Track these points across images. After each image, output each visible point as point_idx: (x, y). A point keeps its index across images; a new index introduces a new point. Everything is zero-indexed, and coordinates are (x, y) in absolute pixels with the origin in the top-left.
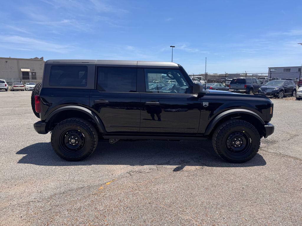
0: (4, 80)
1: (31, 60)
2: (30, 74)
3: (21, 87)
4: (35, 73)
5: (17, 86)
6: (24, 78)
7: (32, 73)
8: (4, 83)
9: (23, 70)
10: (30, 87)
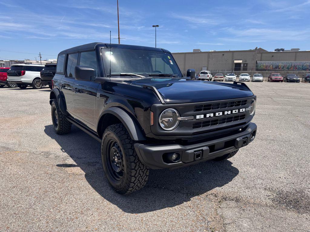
0: (208, 72)
1: (250, 51)
2: (242, 65)
3: (220, 77)
4: (247, 64)
5: (217, 77)
6: (235, 70)
7: (244, 64)
8: (207, 74)
9: (236, 62)
10: (229, 78)
